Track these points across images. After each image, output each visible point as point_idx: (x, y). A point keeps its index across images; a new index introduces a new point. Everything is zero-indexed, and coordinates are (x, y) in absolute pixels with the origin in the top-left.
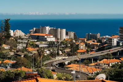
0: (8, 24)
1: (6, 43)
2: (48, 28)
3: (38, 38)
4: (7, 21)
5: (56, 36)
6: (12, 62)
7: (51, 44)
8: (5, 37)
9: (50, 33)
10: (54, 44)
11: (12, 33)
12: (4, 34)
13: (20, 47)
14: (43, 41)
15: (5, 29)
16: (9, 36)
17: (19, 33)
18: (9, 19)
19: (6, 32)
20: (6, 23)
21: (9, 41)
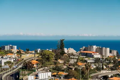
0: (63, 43)
1: (61, 59)
2: (95, 47)
3: (87, 55)
4: (62, 41)
5: (101, 53)
6: (64, 74)
7: (97, 60)
8: (60, 53)
9: (96, 51)
10: (100, 60)
11: (66, 50)
12: (59, 51)
13: (72, 61)
14: (91, 57)
15: (60, 47)
16: (63, 53)
17: (72, 51)
18: (64, 40)
19: (61, 50)
20: (61, 42)
21: (63, 57)
